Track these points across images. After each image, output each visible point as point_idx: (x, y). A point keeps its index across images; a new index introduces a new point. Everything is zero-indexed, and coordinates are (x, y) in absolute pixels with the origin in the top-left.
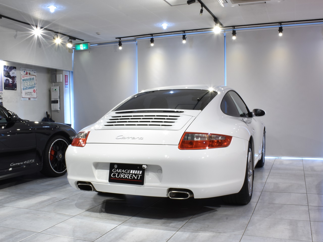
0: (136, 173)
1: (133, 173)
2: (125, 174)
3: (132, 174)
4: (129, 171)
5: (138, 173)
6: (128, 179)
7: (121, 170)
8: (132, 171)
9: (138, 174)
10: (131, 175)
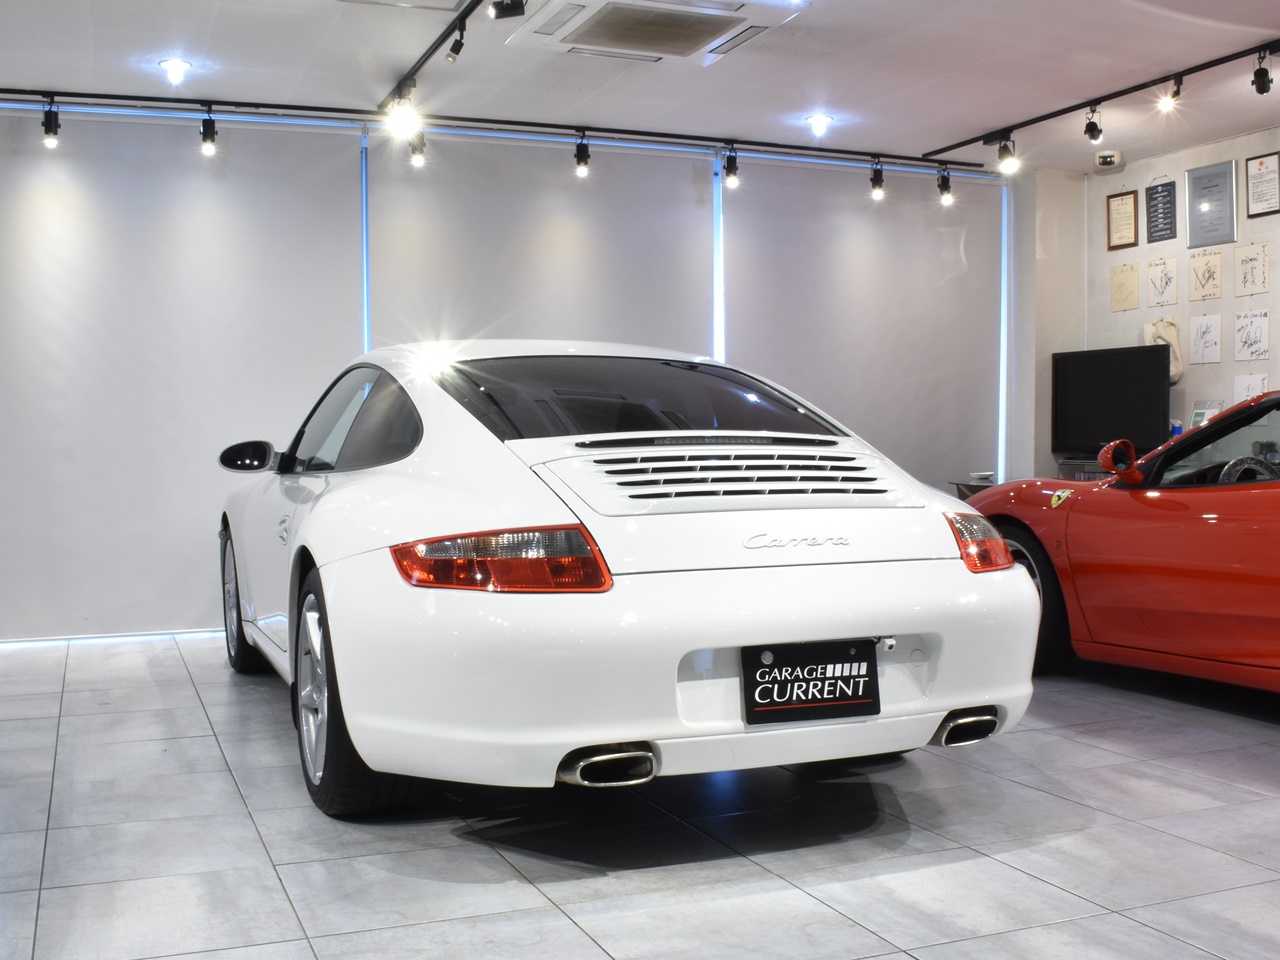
0: (846, 673)
1: (838, 674)
2: (807, 682)
3: (833, 678)
4: (822, 669)
5: (855, 673)
6: (823, 700)
7: (790, 670)
8: (830, 668)
9: (855, 677)
10: (830, 685)
